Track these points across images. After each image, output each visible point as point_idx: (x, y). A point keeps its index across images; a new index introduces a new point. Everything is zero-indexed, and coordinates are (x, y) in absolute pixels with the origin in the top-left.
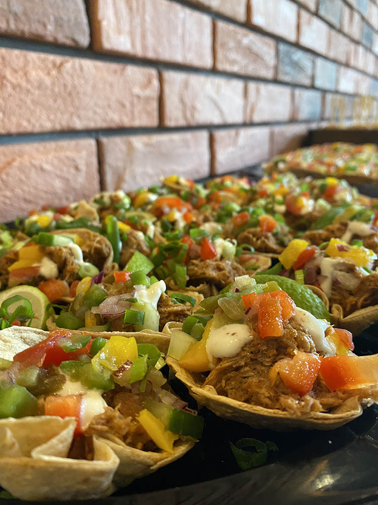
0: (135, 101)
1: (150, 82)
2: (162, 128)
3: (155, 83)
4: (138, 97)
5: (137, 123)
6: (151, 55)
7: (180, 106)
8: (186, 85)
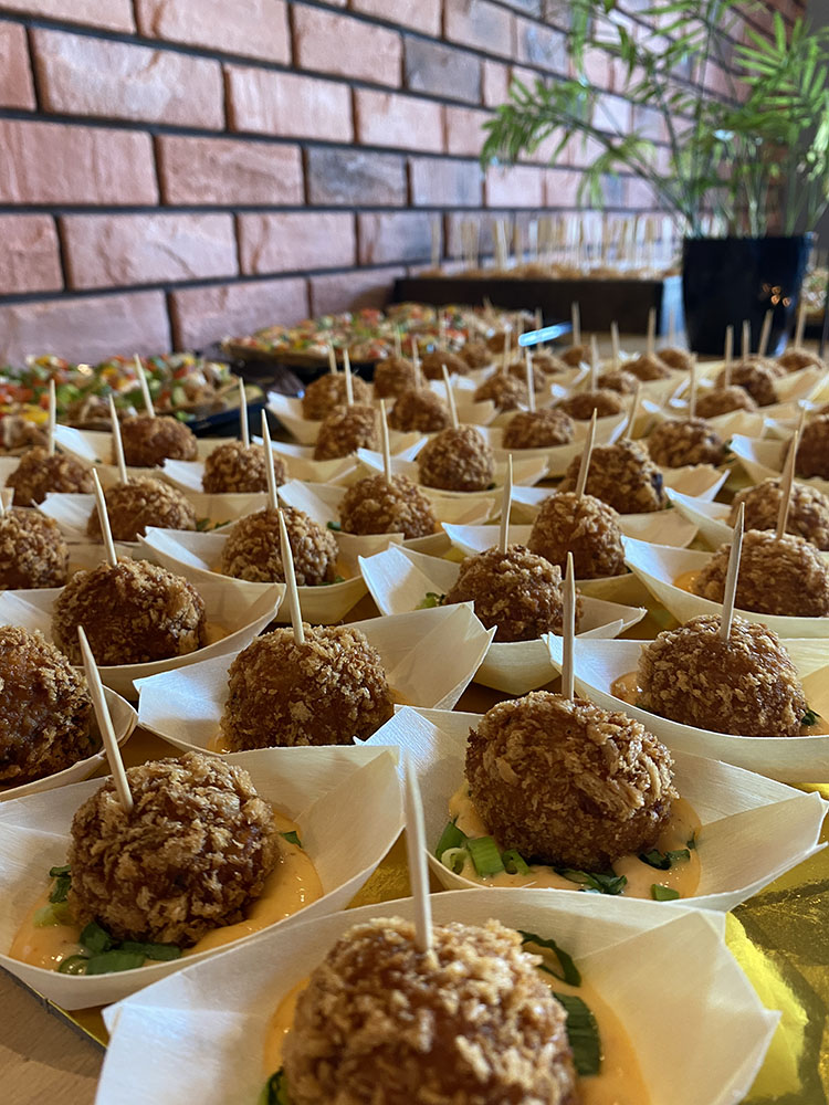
0: (16, 259)
1: (40, 234)
2: (69, 291)
3: (51, 234)
4: (20, 255)
5: (22, 288)
6: (36, 198)
7: (99, 262)
8: (108, 232)
